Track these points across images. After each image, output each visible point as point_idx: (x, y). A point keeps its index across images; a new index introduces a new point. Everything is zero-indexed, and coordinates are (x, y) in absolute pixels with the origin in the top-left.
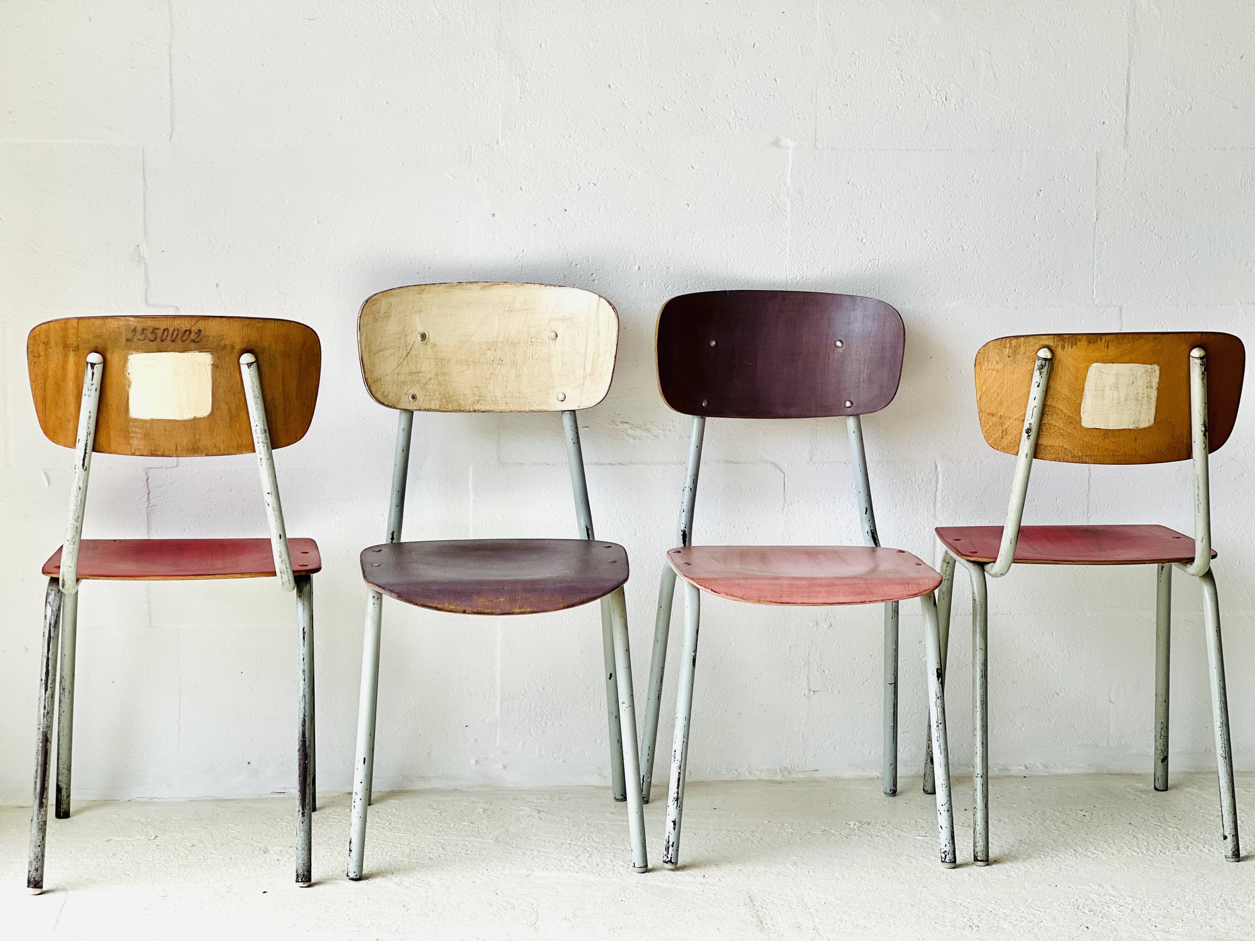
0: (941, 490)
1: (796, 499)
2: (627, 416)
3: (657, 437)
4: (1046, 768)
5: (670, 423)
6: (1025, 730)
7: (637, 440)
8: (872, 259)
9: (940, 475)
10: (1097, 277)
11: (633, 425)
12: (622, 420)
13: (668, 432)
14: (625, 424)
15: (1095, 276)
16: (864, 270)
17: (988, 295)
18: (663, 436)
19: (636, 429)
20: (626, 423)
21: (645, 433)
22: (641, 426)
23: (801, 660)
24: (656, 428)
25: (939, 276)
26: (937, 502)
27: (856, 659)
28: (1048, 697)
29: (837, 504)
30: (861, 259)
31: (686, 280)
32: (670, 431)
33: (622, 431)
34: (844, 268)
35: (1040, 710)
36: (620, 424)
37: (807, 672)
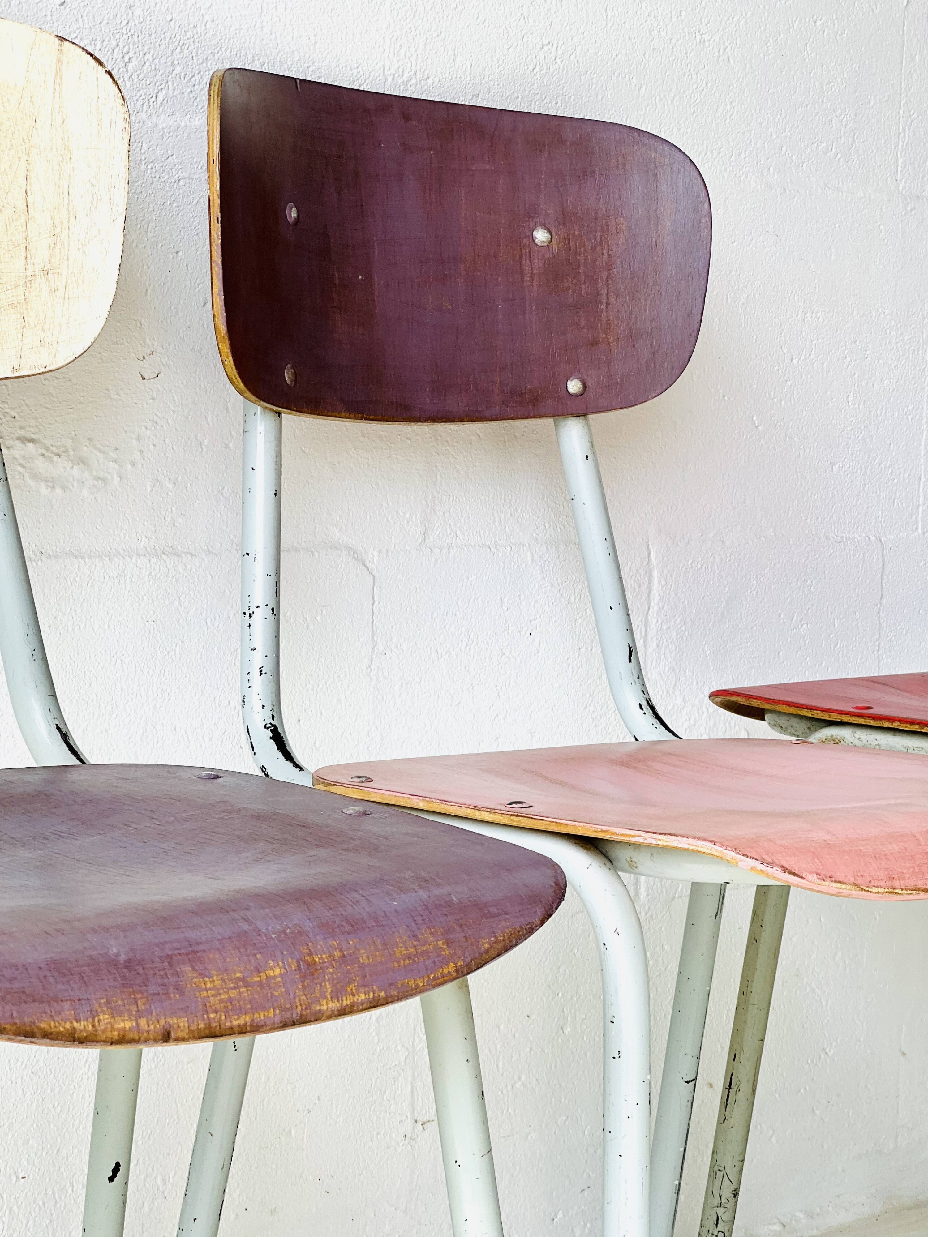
0: (656, 608)
1: (394, 640)
2: (33, 422)
3: (104, 480)
4: (812, 1217)
5: (135, 442)
6: (777, 1142)
7: (58, 491)
8: (546, 42)
9: (655, 574)
10: (904, 131)
11: (47, 449)
12: (22, 433)
13: (129, 467)
14: (30, 445)
15: (901, 130)
16: (531, 68)
17: (740, 154)
18: (117, 479)
19: (55, 458)
20: (32, 440)
21: (76, 471)
22: (66, 451)
23: (399, 1047)
24: (101, 456)
25: (661, 100)
26: (649, 637)
27: (502, 1027)
28: (812, 1061)
29: (472, 651)
30: (525, 37)
31: (171, 47)
32: (133, 465)
33: (21, 465)
34: (495, 59)
35: (800, 1091)
36: (18, 443)
37: (410, 1079)
